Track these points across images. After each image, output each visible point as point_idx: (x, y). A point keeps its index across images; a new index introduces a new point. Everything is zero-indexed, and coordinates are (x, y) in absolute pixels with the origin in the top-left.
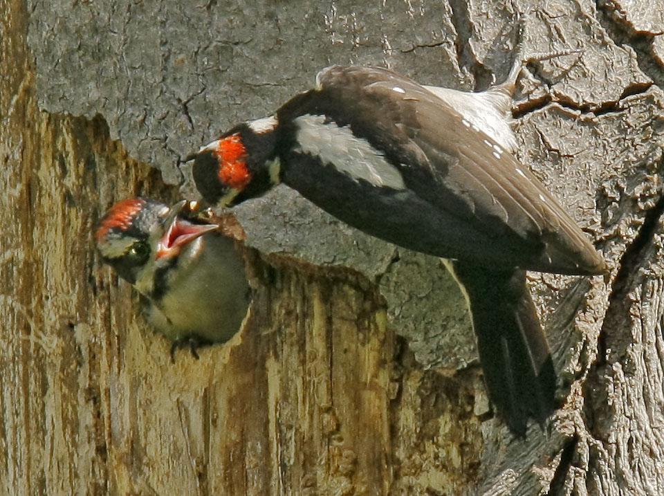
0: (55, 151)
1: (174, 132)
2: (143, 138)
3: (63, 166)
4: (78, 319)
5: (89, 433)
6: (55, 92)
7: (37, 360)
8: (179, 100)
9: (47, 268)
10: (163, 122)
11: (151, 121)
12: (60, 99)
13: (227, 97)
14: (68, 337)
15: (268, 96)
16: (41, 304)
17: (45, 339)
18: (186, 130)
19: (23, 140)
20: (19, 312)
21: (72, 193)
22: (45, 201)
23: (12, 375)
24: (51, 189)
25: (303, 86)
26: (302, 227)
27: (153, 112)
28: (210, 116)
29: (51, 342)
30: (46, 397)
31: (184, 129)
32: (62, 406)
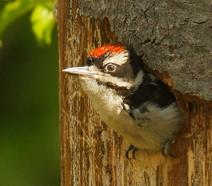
0: (93, 38)
1: (139, 27)
2: (125, 31)
4: (103, 129)
6: (87, 5)
7: (85, 151)
8: (142, 11)
9: (90, 101)
10: (134, 22)
11: (129, 21)
12: (89, 9)
13: (165, 9)
14: (98, 138)
15: (186, 9)
16: (87, 121)
17: (88, 139)
18: (145, 26)
19: (81, 32)
20: (79, 124)
23: (76, 159)
25: (203, 4)
26: (201, 80)
27: (130, 17)
28: (157, 19)
29: (91, 140)
30: (89, 170)
31: (144, 26)
32: (96, 175)
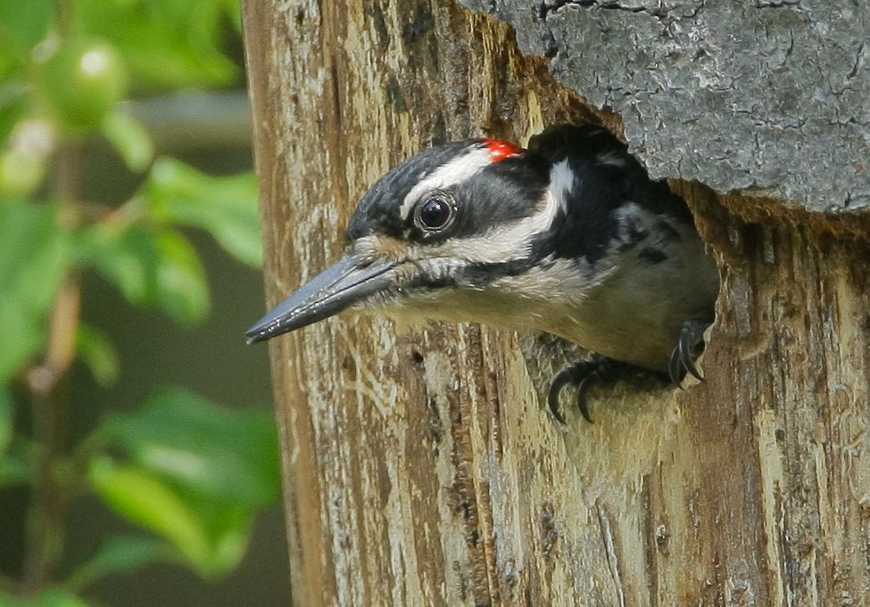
3: (382, 27)
4: (428, 345)
5: (463, 580)
7: (369, 432)
14: (413, 383)
17: (378, 387)
20: (338, 332)
21: (400, 82)
22: (359, 102)
24: (366, 76)
29: (388, 393)
30: (389, 507)
32: (415, 525)
